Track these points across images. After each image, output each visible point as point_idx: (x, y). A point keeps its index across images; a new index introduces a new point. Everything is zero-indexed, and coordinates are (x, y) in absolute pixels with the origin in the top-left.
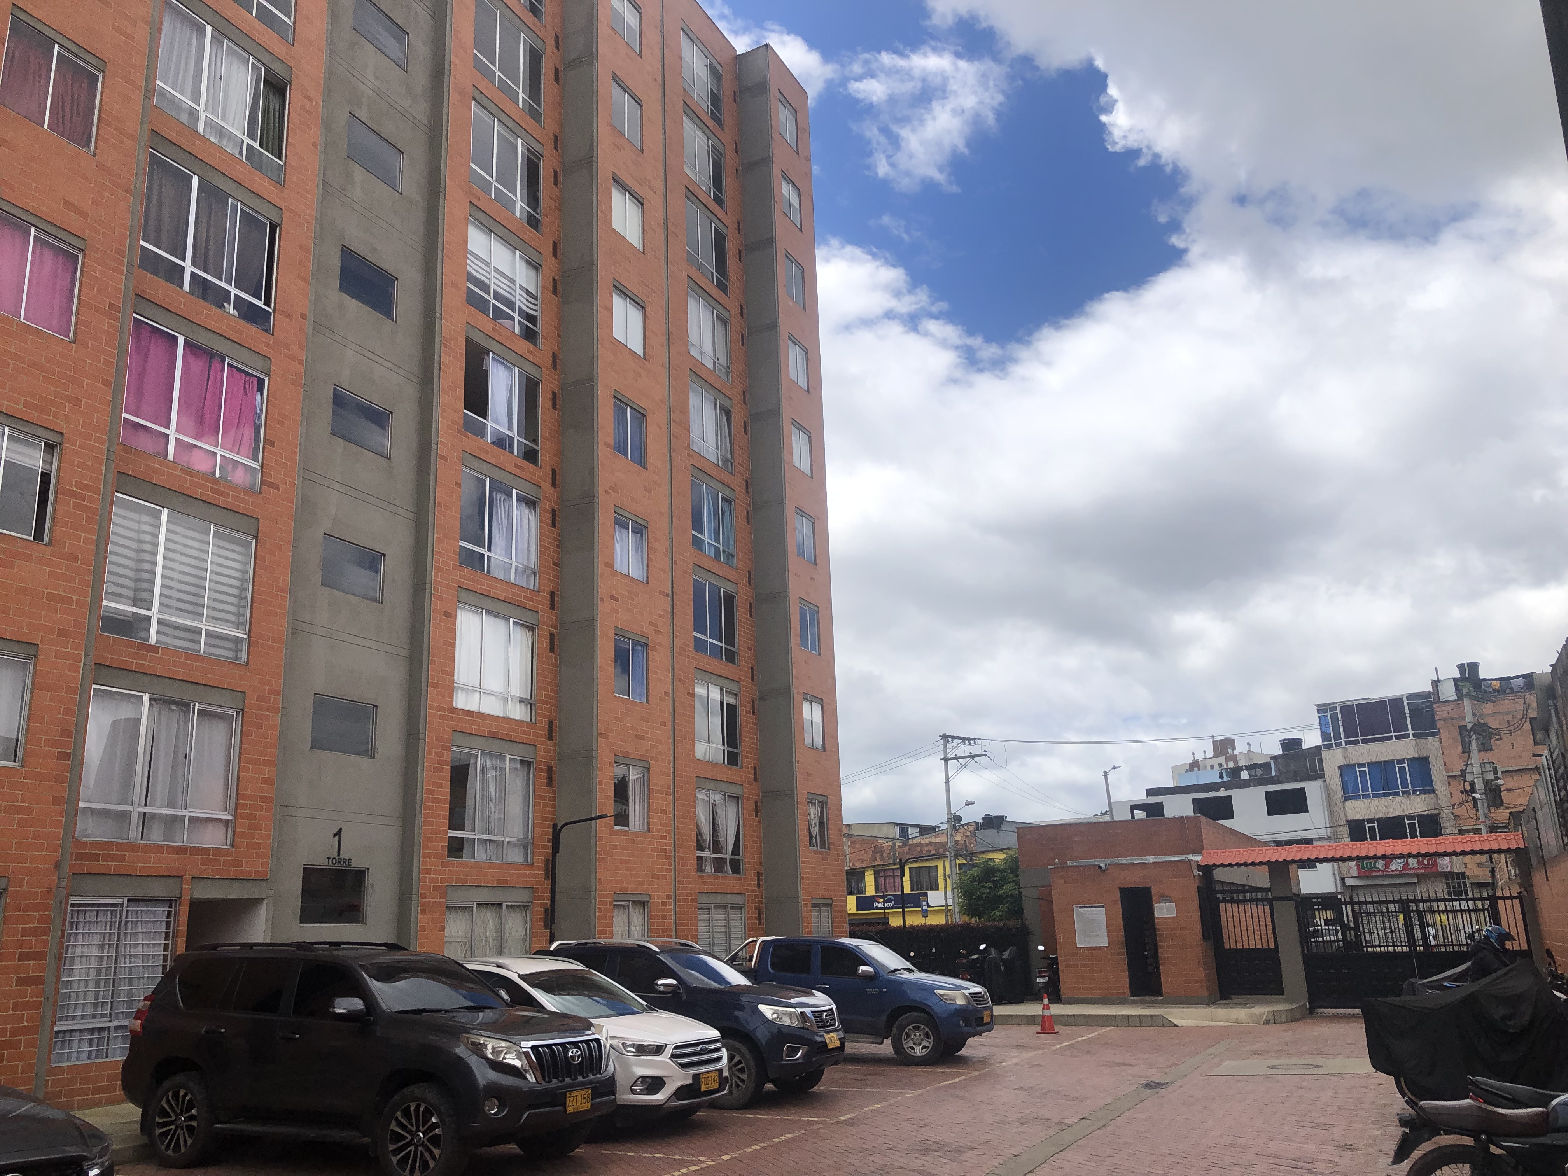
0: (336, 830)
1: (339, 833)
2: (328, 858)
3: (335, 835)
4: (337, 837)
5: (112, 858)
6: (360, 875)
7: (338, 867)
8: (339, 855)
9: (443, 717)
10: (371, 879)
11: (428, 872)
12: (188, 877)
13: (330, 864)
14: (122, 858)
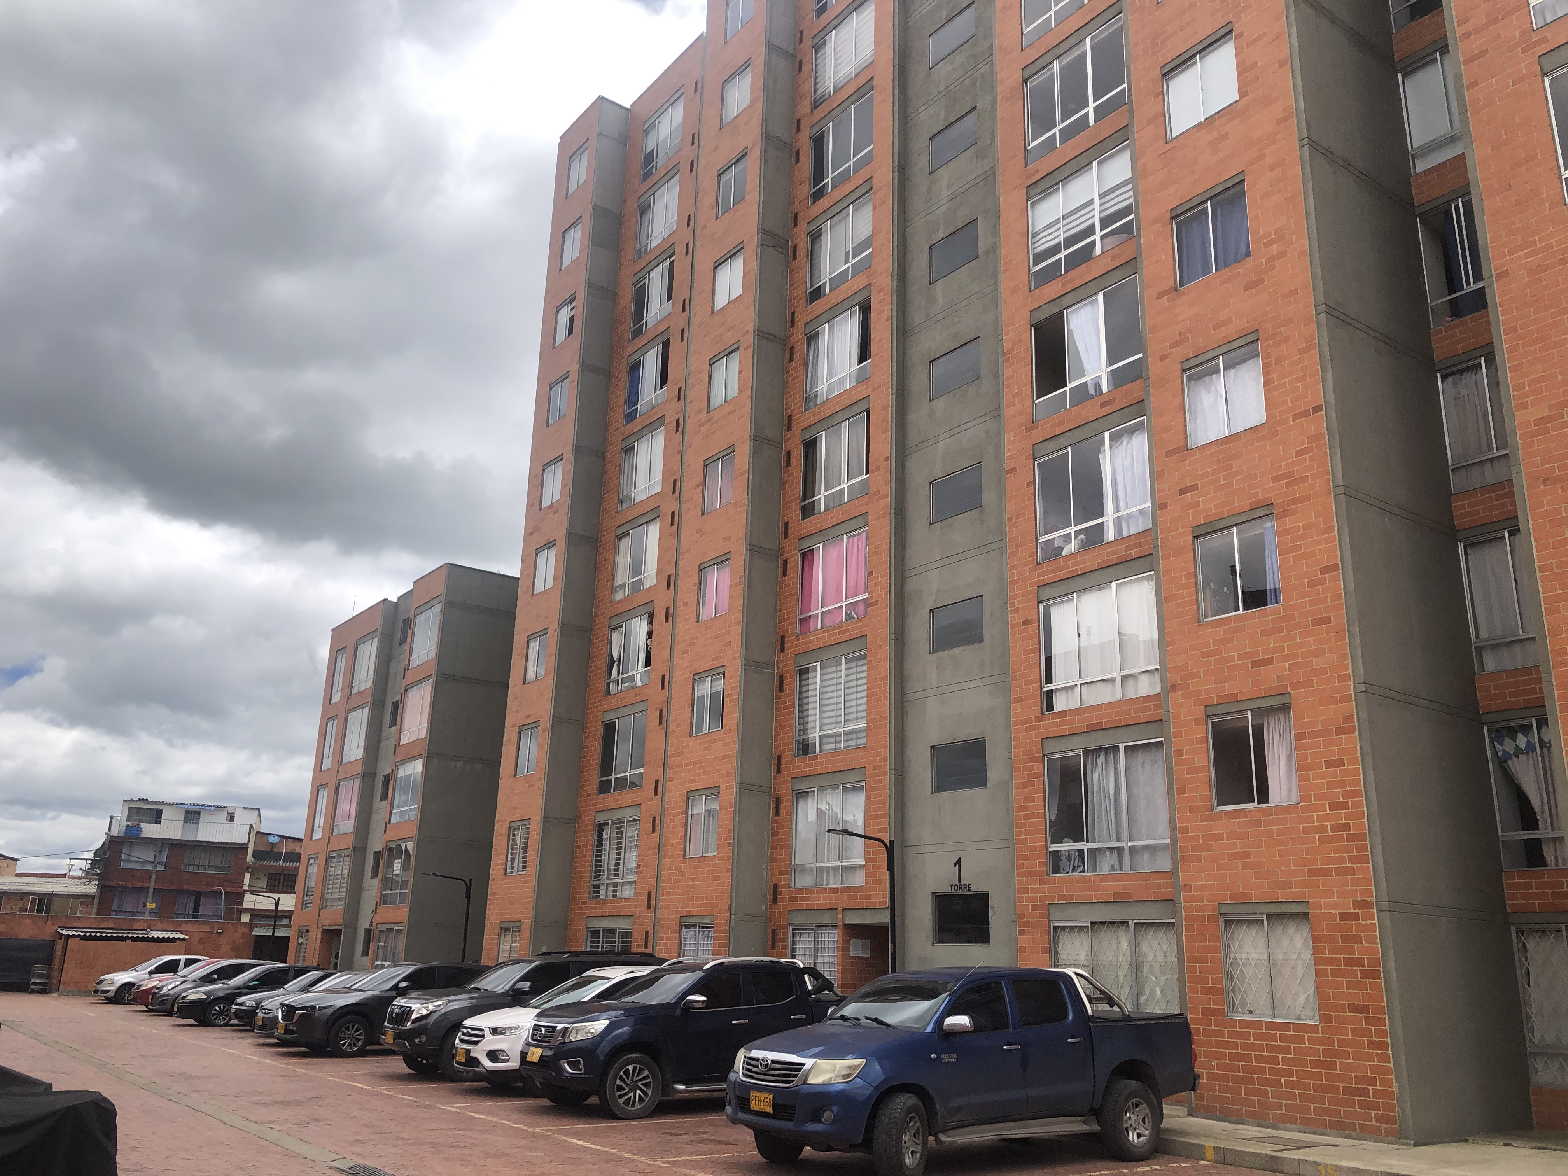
0: (955, 861)
1: (958, 862)
2: (951, 886)
3: (955, 865)
4: (957, 866)
5: (802, 899)
6: (984, 897)
7: (960, 892)
8: (960, 882)
9: (1029, 729)
10: (994, 901)
11: (1026, 891)
12: (840, 909)
13: (953, 891)
14: (807, 899)
